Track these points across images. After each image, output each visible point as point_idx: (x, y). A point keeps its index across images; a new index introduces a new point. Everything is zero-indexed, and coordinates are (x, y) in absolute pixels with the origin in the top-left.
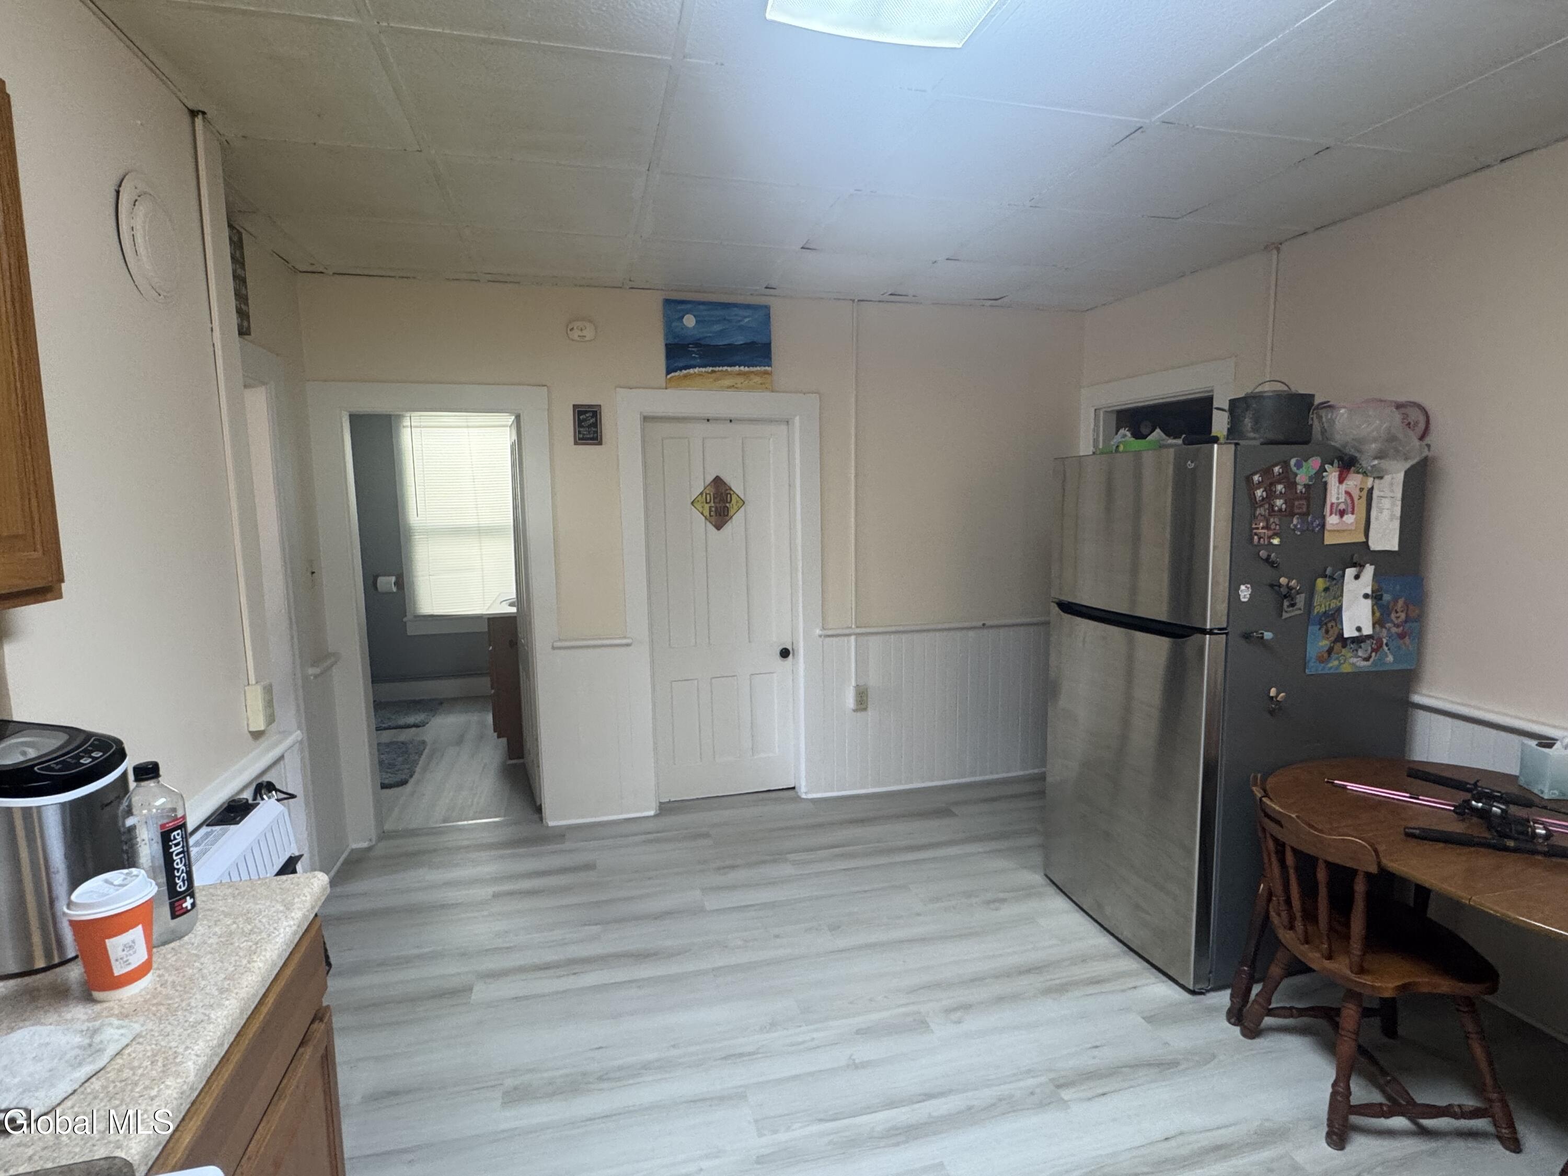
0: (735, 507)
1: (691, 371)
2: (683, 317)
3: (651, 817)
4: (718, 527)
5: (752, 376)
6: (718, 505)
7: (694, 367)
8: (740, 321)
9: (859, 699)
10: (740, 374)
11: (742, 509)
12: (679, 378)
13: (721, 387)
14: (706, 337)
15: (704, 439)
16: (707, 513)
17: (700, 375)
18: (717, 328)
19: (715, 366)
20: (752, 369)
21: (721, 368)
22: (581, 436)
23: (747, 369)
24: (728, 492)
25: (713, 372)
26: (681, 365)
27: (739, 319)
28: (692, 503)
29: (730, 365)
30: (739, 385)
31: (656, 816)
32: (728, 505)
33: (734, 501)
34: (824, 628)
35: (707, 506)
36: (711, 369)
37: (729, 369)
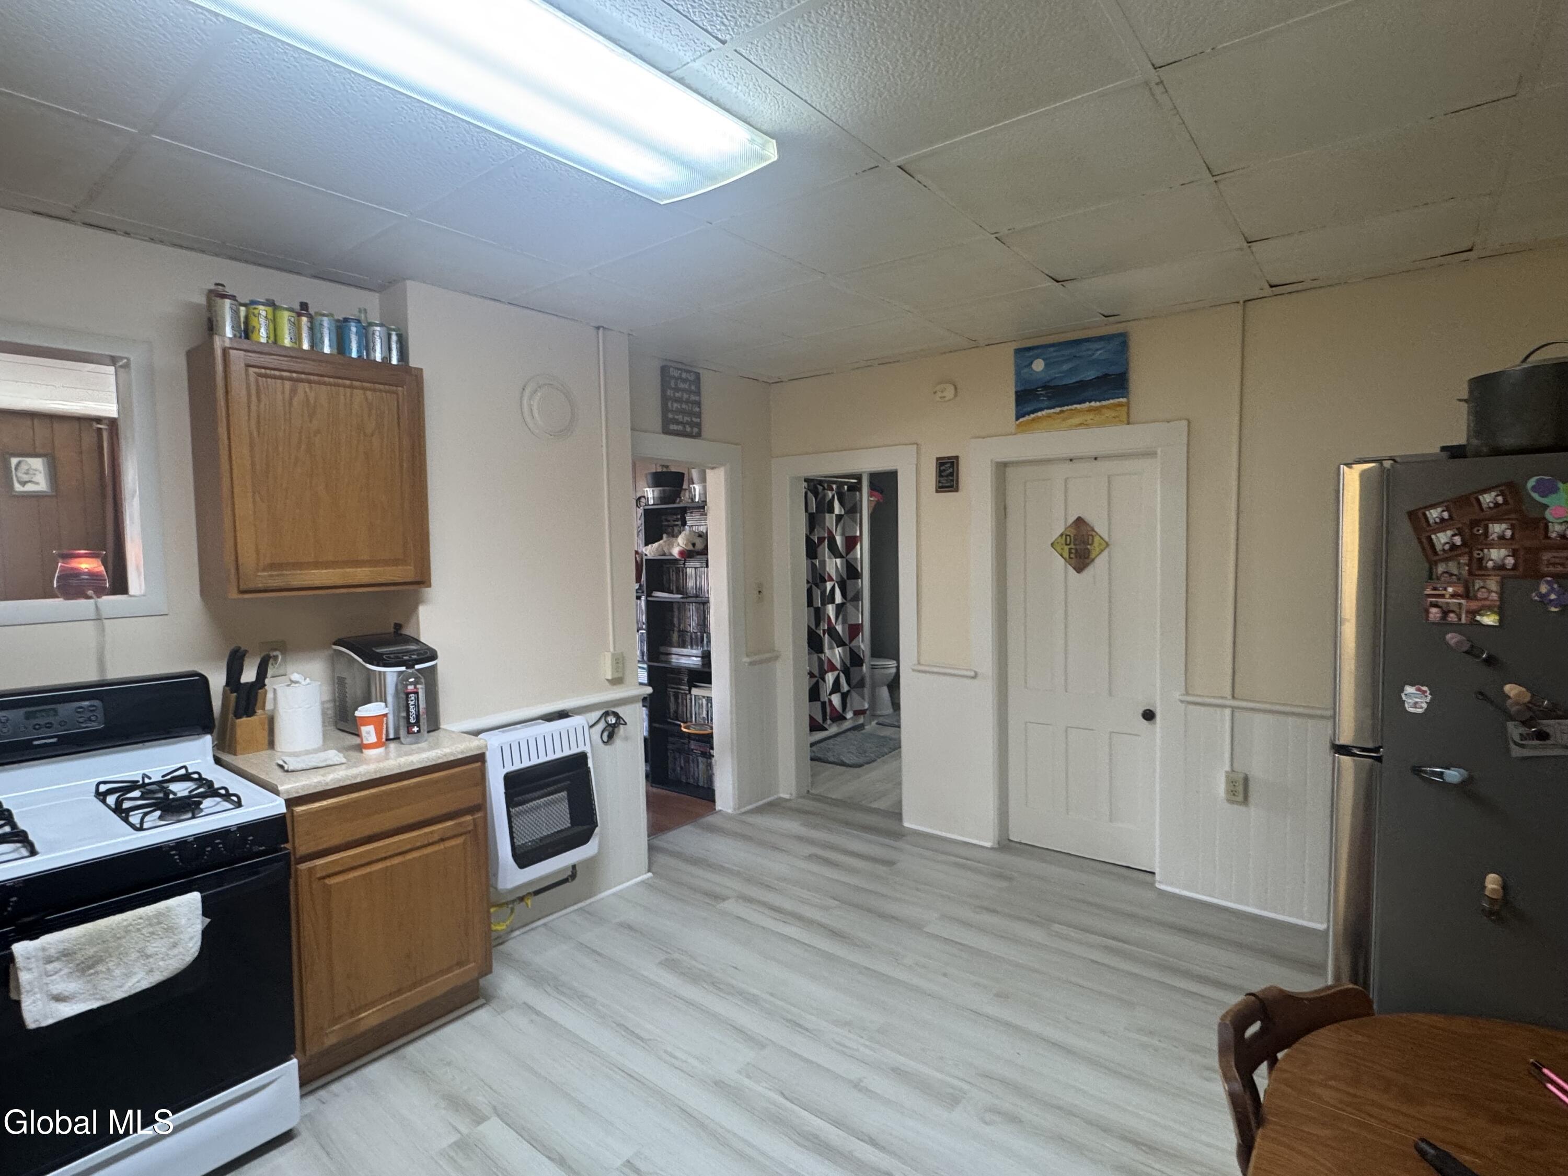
0: (1097, 549)
1: (1039, 414)
2: (1031, 363)
3: (987, 848)
4: (1079, 570)
5: (1105, 411)
6: (1078, 547)
7: (1041, 409)
8: (1091, 356)
9: (1232, 788)
10: (1090, 410)
11: (1105, 553)
12: (1028, 422)
13: (1071, 426)
14: (1055, 378)
15: (1066, 480)
16: (1066, 555)
17: (1050, 417)
18: (1065, 367)
19: (1064, 406)
20: (1104, 403)
21: (1070, 407)
22: (941, 485)
23: (1098, 404)
24: (1091, 533)
25: (1062, 412)
26: (1029, 409)
27: (1090, 353)
28: (1052, 545)
29: (1080, 403)
30: (1090, 422)
31: (992, 849)
32: (1089, 547)
33: (1096, 544)
34: (1187, 694)
35: (1066, 548)
36: (1058, 410)
37: (1078, 406)
